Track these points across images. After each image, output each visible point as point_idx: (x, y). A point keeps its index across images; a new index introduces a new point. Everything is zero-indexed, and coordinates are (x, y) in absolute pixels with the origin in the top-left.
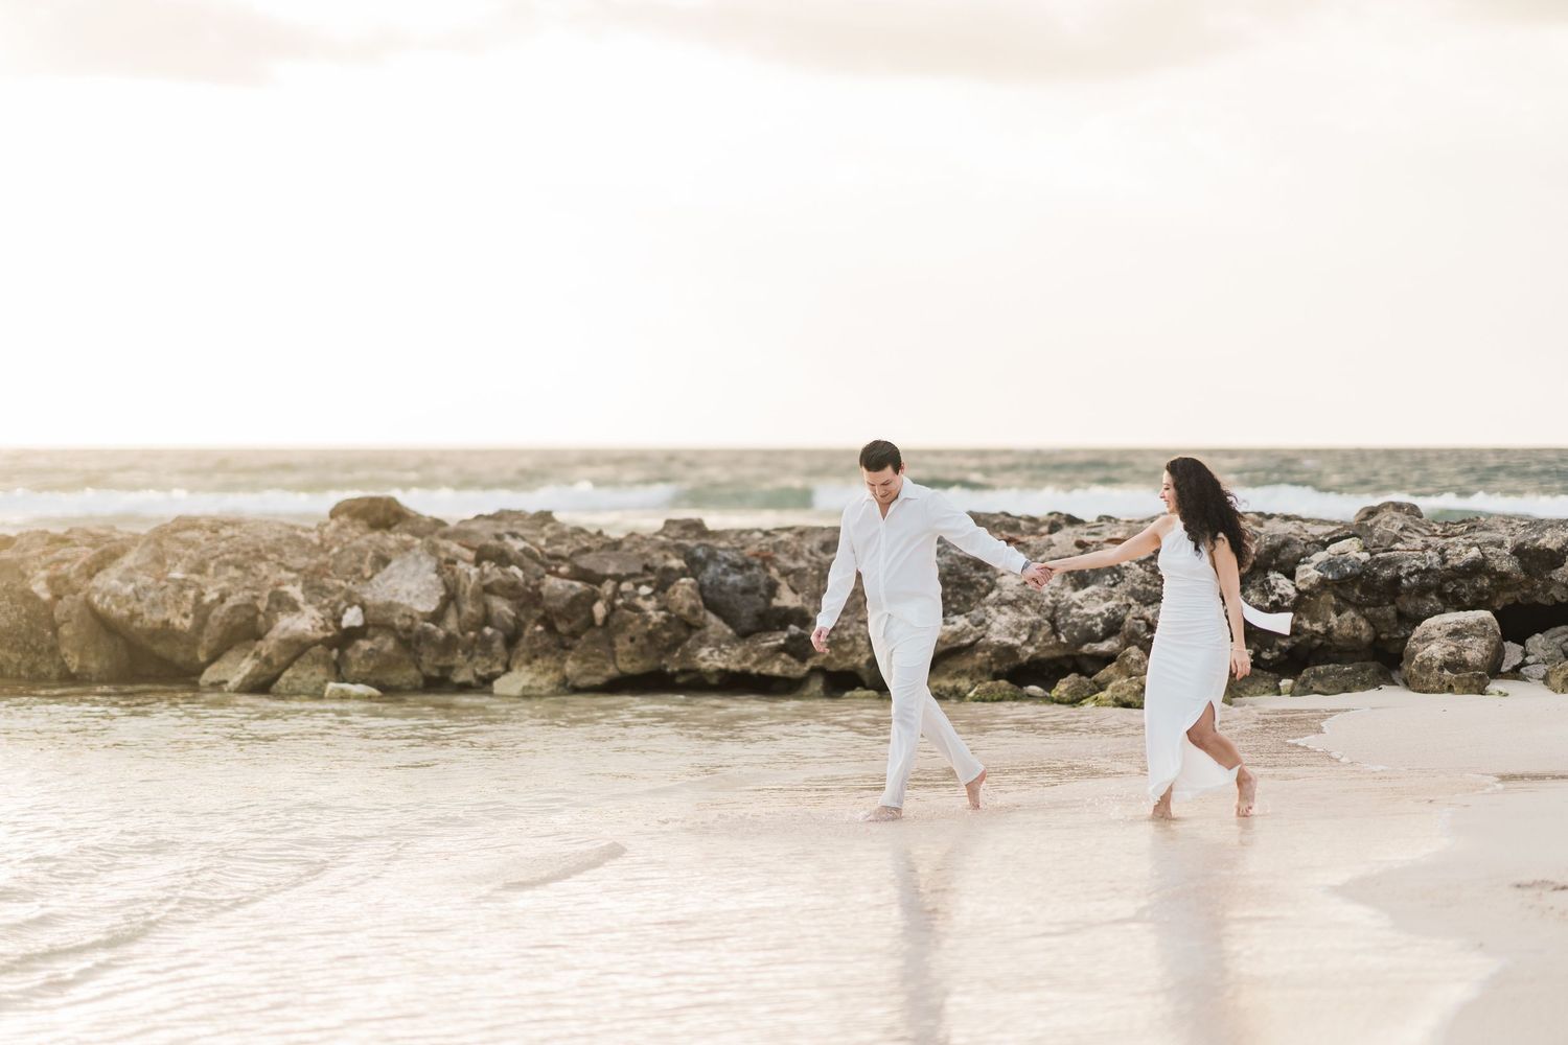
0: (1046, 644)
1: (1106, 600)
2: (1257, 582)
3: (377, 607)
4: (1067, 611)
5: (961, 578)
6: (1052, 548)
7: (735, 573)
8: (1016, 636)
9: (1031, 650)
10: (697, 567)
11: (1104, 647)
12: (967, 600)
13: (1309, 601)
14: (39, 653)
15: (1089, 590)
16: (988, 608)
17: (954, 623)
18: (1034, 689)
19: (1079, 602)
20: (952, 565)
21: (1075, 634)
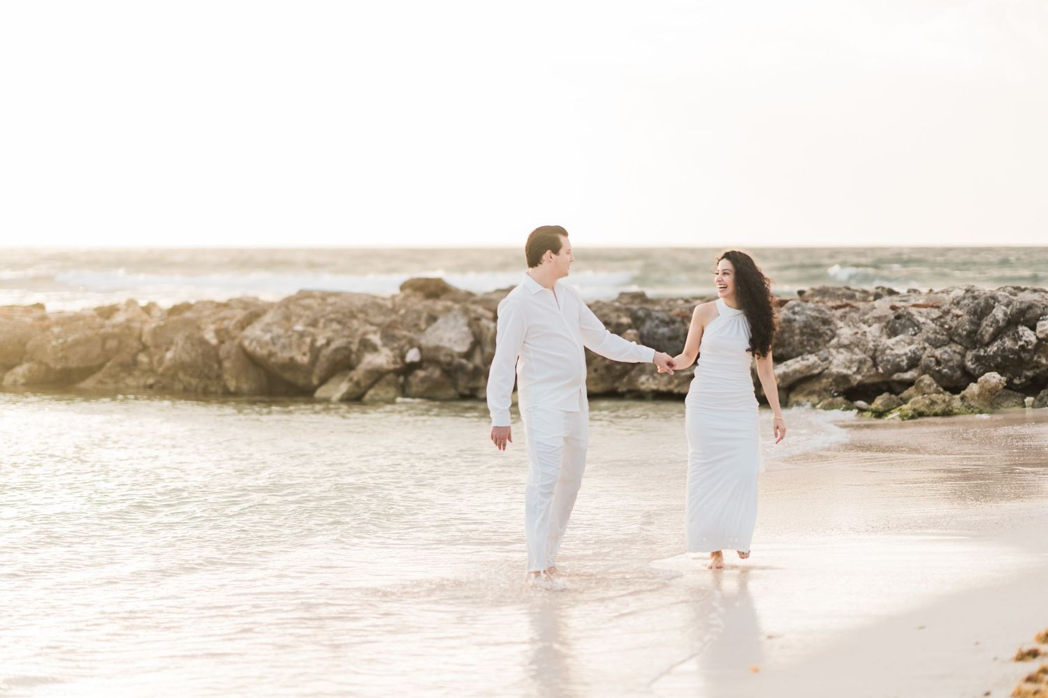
0: (869, 374)
1: (909, 344)
2: (1010, 333)
3: (429, 349)
4: (883, 352)
5: (813, 330)
6: (874, 311)
7: (664, 327)
8: (849, 368)
9: (859, 377)
10: (638, 323)
11: (908, 376)
12: (817, 344)
13: (1045, 345)
14: (209, 378)
15: (898, 338)
16: (831, 350)
17: (808, 359)
18: (861, 403)
19: (891, 346)
20: (806, 322)
21: (889, 367)
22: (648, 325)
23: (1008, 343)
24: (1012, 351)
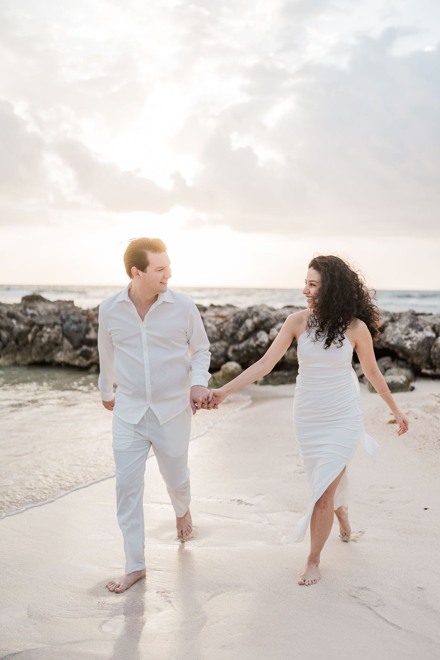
2: (255, 335)
7: (75, 325)
10: (63, 322)
22: (67, 324)
23: (251, 342)
24: (252, 347)
